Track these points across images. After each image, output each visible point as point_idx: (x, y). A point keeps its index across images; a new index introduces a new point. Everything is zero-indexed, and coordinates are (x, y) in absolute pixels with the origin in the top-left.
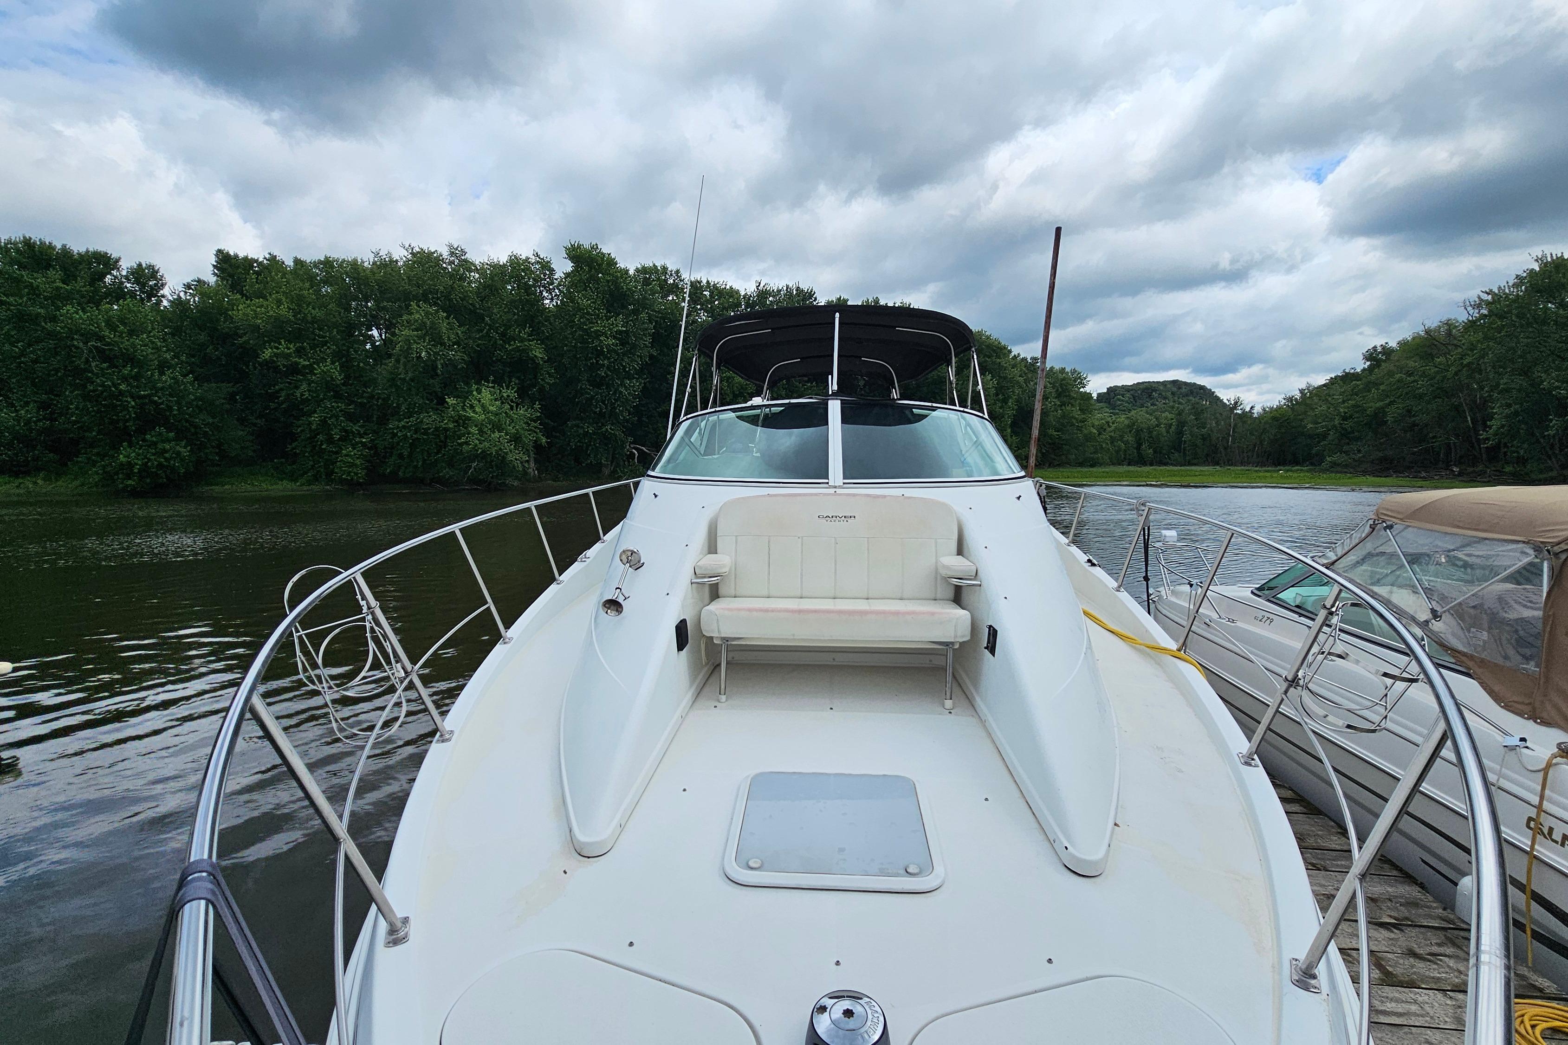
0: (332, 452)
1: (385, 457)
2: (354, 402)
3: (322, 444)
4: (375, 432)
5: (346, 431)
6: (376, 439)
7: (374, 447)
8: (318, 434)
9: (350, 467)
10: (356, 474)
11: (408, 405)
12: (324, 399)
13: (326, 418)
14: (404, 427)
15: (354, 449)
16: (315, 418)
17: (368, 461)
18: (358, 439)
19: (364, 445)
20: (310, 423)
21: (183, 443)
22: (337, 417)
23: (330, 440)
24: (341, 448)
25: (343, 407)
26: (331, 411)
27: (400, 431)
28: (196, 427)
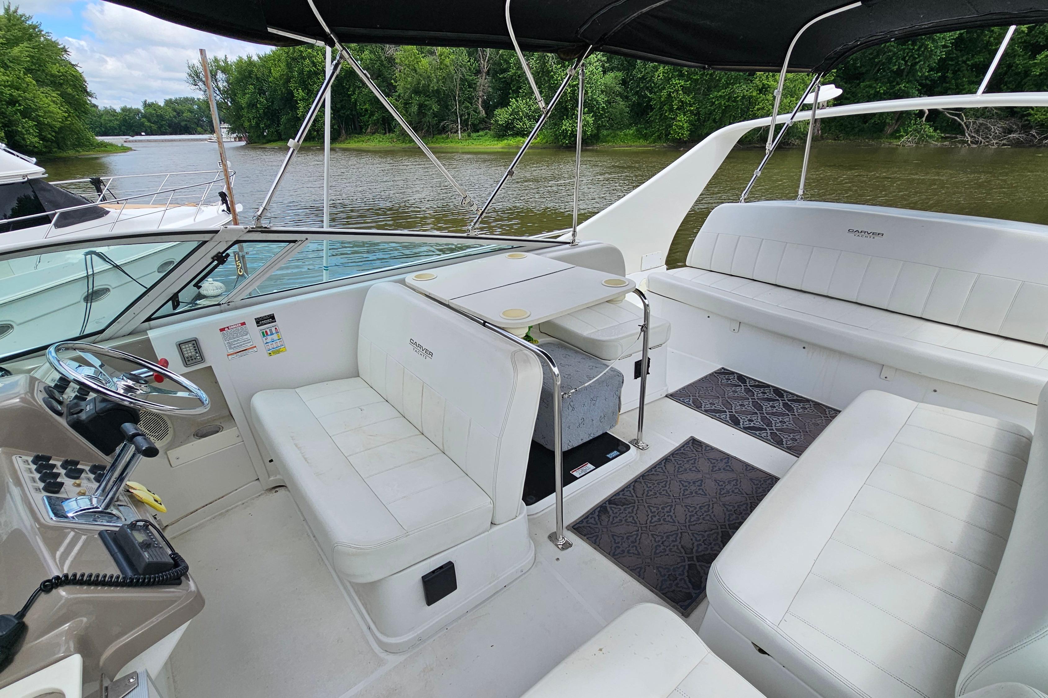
0: (671, 118)
1: (704, 121)
2: (692, 78)
3: (666, 113)
4: (700, 101)
5: (682, 102)
6: (700, 108)
7: (698, 114)
8: (665, 105)
9: (680, 129)
10: (682, 134)
11: (728, 77)
12: (672, 77)
13: (670, 92)
14: (721, 96)
15: (684, 116)
16: (664, 93)
17: (693, 125)
18: (688, 108)
19: (692, 112)
20: (661, 97)
21: (591, 115)
22: (677, 91)
23: (671, 110)
24: (677, 115)
25: (683, 83)
26: (675, 87)
27: (718, 100)
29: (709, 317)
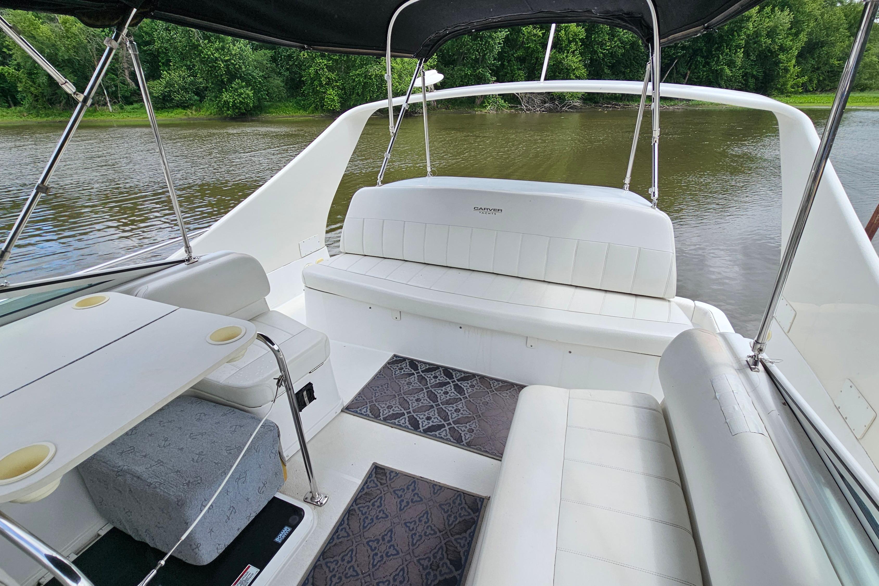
0: (322, 92)
1: (350, 95)
2: (332, 58)
3: (317, 87)
4: (343, 78)
5: (329, 78)
6: (344, 84)
7: (343, 89)
8: (315, 81)
9: (332, 101)
10: (335, 106)
11: (361, 59)
12: (316, 57)
13: (317, 70)
14: (358, 74)
15: (333, 90)
16: (312, 70)
17: (342, 98)
18: (335, 84)
19: (338, 87)
20: (310, 74)
21: (250, 88)
22: (323, 69)
23: (321, 85)
24: (327, 90)
25: (326, 62)
26: (320, 65)
27: (357, 77)
28: (255, 78)
29: (370, 308)
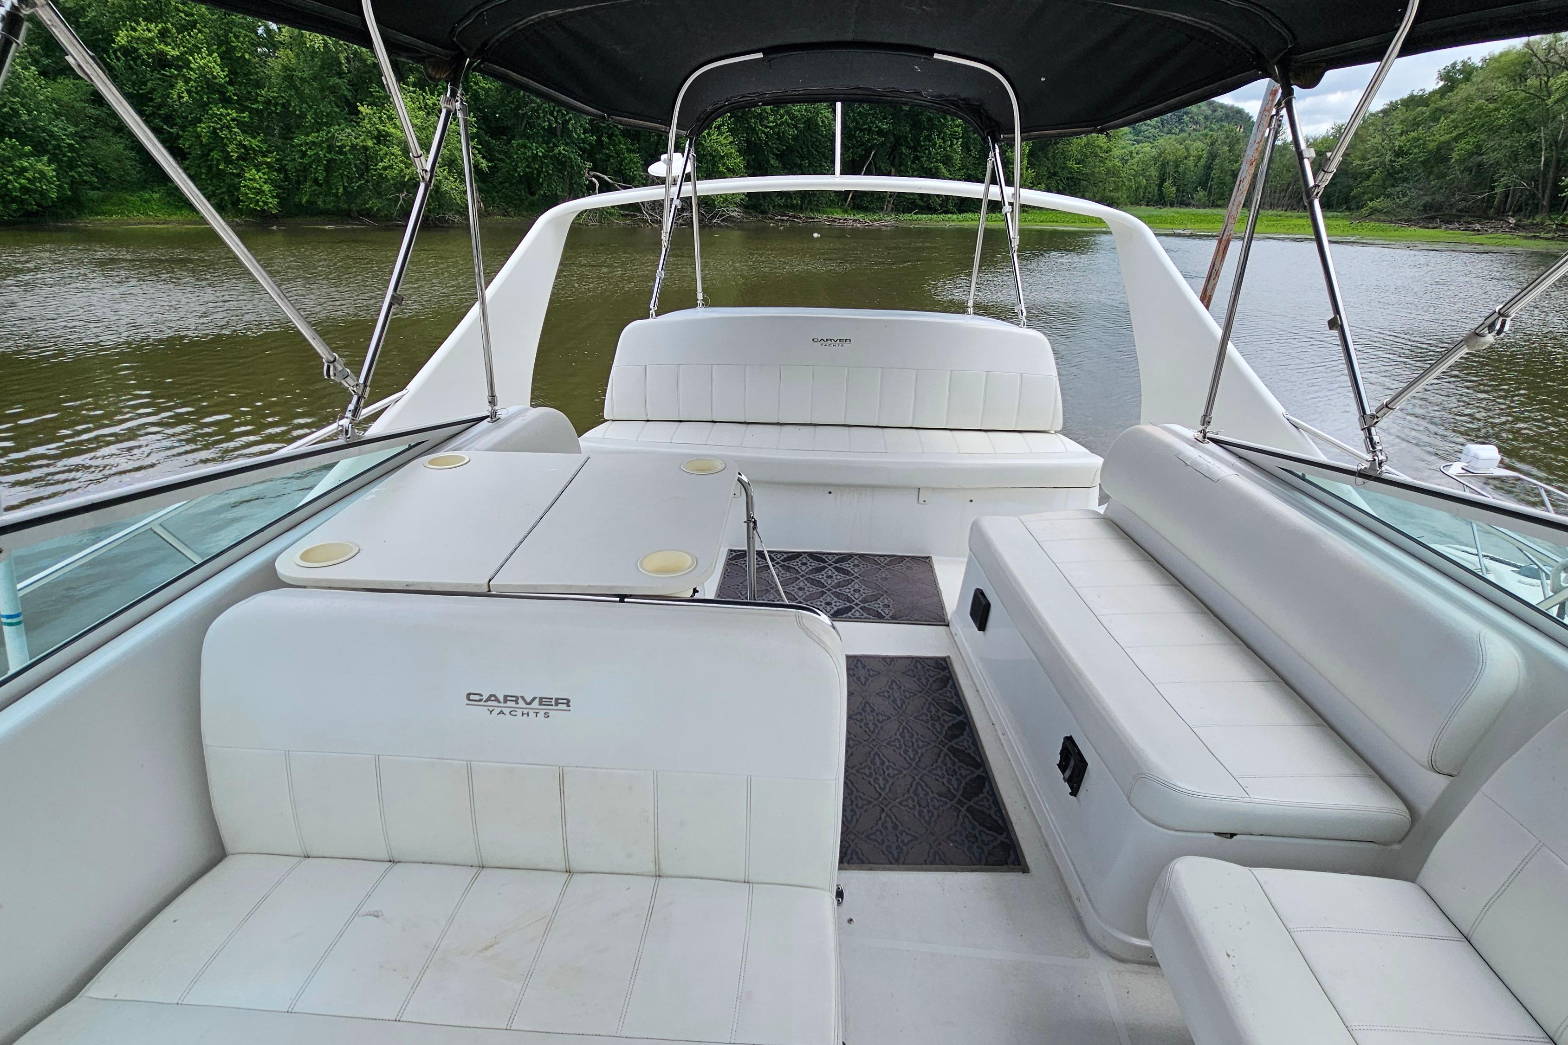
0: (232, 174)
1: (298, 182)
2: (247, 107)
3: (218, 165)
4: (278, 149)
5: (245, 147)
6: (282, 160)
7: (282, 169)
8: (212, 151)
9: (257, 194)
10: (266, 203)
11: (315, 113)
12: (209, 103)
13: (215, 128)
14: (314, 143)
15: (258, 171)
16: (202, 128)
17: (279, 187)
18: (260, 159)
19: (269, 165)
21: (45, 158)
22: (229, 127)
23: (228, 160)
24: (244, 170)
25: (235, 115)
26: (221, 120)
27: (310, 148)
28: (58, 139)
